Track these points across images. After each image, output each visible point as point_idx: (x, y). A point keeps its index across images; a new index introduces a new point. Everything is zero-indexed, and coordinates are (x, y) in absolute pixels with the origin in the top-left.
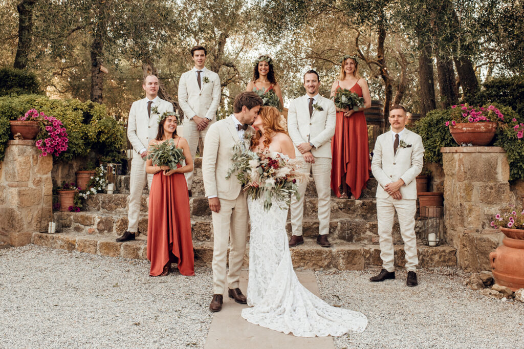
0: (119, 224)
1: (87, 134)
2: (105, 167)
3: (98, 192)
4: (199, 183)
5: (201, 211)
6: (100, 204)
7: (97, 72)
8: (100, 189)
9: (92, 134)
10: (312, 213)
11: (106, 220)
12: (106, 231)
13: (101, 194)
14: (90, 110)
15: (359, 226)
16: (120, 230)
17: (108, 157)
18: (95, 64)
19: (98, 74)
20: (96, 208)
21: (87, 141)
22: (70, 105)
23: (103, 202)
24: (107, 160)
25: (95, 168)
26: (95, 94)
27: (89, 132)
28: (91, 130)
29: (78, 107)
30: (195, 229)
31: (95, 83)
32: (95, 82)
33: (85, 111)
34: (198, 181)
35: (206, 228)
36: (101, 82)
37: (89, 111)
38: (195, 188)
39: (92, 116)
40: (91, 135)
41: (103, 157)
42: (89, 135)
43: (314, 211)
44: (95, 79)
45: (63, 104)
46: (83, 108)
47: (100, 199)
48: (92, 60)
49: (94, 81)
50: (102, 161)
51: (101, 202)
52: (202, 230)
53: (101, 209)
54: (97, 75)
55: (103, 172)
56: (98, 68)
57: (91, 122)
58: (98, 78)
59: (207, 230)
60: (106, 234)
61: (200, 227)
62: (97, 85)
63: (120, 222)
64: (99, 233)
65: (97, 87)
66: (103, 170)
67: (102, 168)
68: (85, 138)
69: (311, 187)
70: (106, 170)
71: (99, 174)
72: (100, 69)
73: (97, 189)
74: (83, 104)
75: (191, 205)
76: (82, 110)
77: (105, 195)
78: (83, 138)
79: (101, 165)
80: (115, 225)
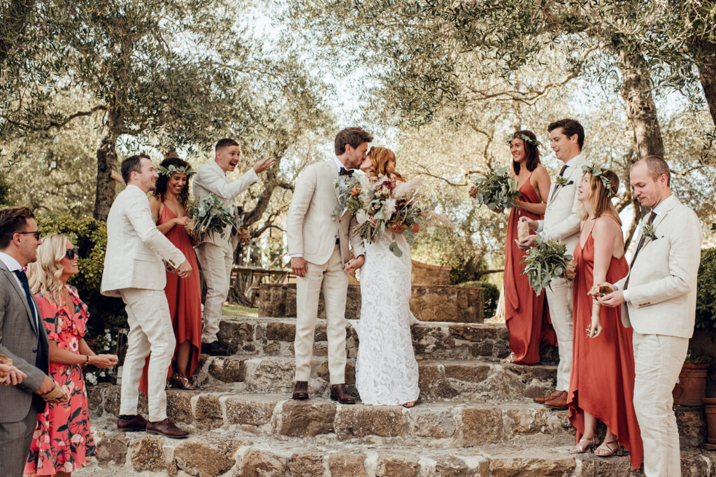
0: (138, 449)
1: (83, 275)
2: (113, 334)
3: (100, 380)
4: (288, 370)
5: (298, 427)
6: (103, 404)
7: (105, 180)
8: (103, 374)
9: (91, 275)
10: (513, 435)
11: (113, 441)
12: (112, 462)
13: (105, 384)
14: (90, 233)
15: (615, 467)
16: (140, 461)
17: (120, 317)
18: (102, 167)
19: (107, 182)
20: (96, 411)
21: (84, 287)
22: (55, 223)
23: (108, 400)
24: (118, 321)
25: (96, 337)
26: (100, 213)
27: (87, 272)
28: (90, 269)
29: (69, 227)
30: (292, 469)
31: (101, 197)
32: (103, 194)
33: (82, 235)
34: (287, 367)
35: (315, 467)
36: (111, 194)
37: (88, 236)
38: (280, 379)
39: (95, 243)
40: (91, 278)
41: (111, 317)
42: (86, 276)
43: (517, 431)
44: (102, 190)
45: (43, 221)
46: (79, 229)
47: (103, 395)
48: (99, 161)
49: (101, 193)
50: (109, 323)
51: (104, 401)
52: (307, 472)
53: (105, 412)
54: (105, 185)
55: (110, 343)
56: (108, 174)
57: (91, 255)
58: (106, 188)
59: (316, 471)
60: (113, 468)
61: (302, 464)
62: (105, 199)
63: (140, 445)
64: (99, 465)
65: (105, 202)
66: (110, 340)
67: (109, 337)
68: (79, 282)
69: (499, 382)
70: (116, 339)
71: (103, 347)
72: (110, 174)
73: (97, 375)
74: (78, 222)
75: (280, 416)
76: (76, 232)
77: (113, 387)
78: (77, 283)
79: (107, 331)
80: (130, 450)
